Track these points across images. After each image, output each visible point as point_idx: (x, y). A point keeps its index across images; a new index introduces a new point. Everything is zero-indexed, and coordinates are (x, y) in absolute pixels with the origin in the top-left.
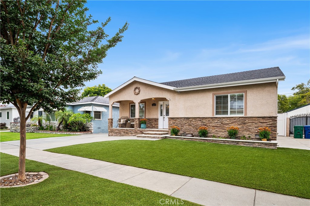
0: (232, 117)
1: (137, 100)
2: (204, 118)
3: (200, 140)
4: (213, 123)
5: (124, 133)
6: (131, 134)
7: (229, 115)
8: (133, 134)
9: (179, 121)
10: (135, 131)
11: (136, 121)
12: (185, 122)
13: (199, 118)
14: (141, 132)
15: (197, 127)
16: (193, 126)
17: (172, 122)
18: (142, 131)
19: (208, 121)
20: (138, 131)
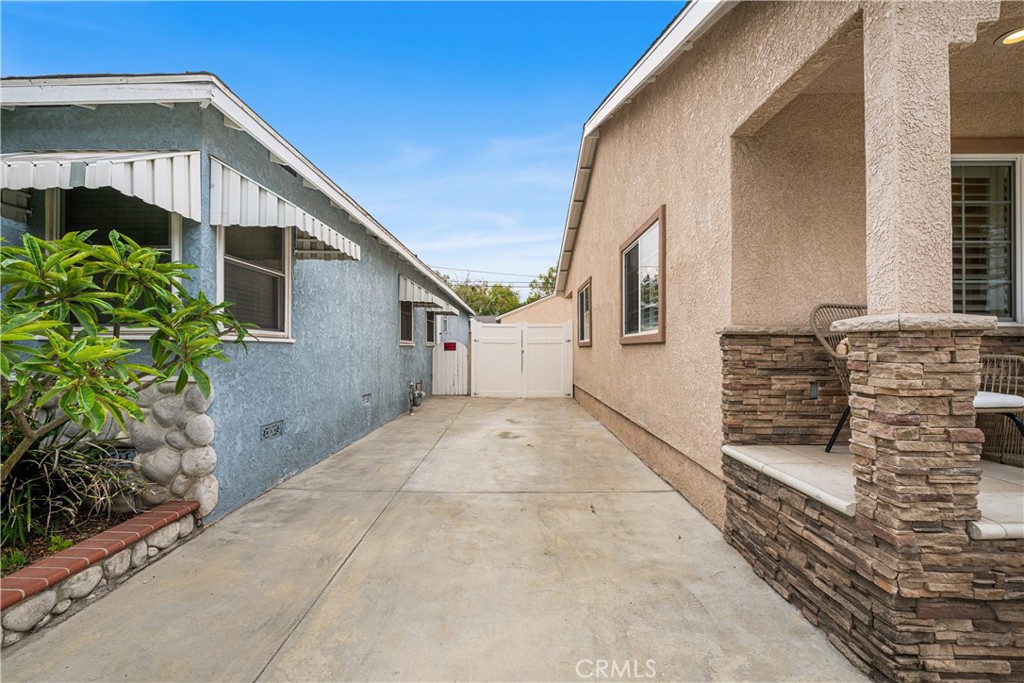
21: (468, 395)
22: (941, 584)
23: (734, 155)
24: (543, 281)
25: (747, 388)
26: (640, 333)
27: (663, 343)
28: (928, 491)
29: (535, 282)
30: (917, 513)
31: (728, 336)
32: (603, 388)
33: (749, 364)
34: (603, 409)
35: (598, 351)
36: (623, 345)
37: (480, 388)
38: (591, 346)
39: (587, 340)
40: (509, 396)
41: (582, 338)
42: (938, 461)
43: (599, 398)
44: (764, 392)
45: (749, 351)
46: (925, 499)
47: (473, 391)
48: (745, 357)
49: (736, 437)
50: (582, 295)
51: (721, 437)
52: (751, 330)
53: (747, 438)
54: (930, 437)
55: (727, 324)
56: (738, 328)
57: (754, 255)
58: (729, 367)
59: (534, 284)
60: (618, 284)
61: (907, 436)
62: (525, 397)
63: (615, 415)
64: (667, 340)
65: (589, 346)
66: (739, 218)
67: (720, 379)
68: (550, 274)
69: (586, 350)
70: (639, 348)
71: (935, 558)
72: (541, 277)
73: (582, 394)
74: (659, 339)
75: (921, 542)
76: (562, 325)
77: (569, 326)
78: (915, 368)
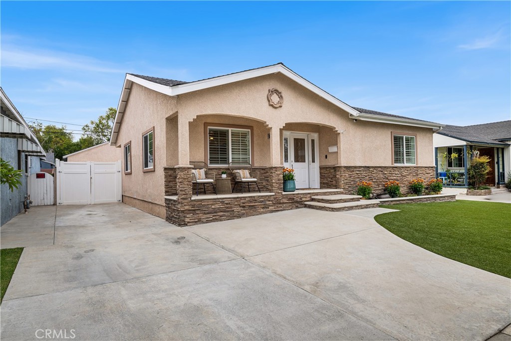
0: (409, 167)
1: (276, 120)
2: (386, 167)
3: (407, 201)
4: (394, 175)
5: (244, 207)
6: (263, 208)
7: (406, 164)
8: (270, 208)
9: (358, 172)
10: (275, 198)
11: (279, 173)
12: (366, 174)
13: (380, 167)
14: (290, 199)
15: (379, 183)
16: (374, 180)
17: (347, 175)
18: (291, 197)
19: (389, 172)
20: (283, 198)
21: (55, 204)
22: (187, 207)
23: (166, 123)
24: (94, 125)
25: (170, 181)
26: (149, 168)
27: (154, 171)
28: (184, 193)
29: (87, 126)
30: (183, 197)
31: (165, 169)
32: (137, 192)
33: (170, 176)
34: (137, 201)
35: (134, 176)
36: (144, 172)
37: (63, 199)
38: (131, 174)
39: (129, 171)
40: (82, 203)
41: (127, 170)
42: (186, 188)
43: (135, 197)
44: (174, 182)
45: (170, 172)
46: (184, 194)
47: (58, 201)
48: (169, 174)
49: (167, 194)
50: (126, 148)
51: (164, 194)
52: (170, 167)
53: (170, 194)
54: (185, 185)
55: (165, 166)
56: (167, 167)
57: (171, 149)
58: (166, 177)
59: (87, 128)
60: (142, 148)
61: (181, 185)
62: (93, 203)
63: (141, 202)
64: (156, 170)
65: (130, 174)
66: (167, 139)
67: (164, 180)
68: (100, 121)
69: (129, 176)
70: (149, 173)
71: (186, 204)
72: (92, 123)
73: (127, 198)
74: (153, 170)
75: (183, 201)
76: (115, 163)
77: (119, 164)
78: (182, 174)
